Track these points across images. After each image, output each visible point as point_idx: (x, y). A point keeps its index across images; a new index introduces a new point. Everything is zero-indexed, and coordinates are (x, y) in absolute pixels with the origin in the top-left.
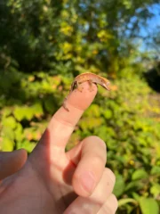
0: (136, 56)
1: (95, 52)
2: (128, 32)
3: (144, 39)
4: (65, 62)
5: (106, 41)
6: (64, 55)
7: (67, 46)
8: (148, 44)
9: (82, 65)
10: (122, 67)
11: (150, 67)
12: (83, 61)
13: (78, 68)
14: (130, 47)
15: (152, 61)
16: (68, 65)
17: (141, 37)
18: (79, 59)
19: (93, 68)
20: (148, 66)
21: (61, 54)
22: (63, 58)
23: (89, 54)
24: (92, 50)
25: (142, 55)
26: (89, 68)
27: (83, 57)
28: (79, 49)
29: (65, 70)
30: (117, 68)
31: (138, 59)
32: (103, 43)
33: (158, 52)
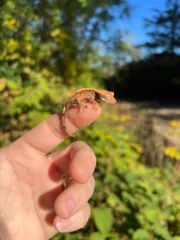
0: (95, 61)
1: (49, 53)
2: (88, 34)
3: (105, 43)
4: (10, 63)
5: (61, 41)
6: (9, 54)
7: (13, 44)
8: (108, 49)
9: (32, 68)
10: (80, 72)
12: (33, 62)
13: (27, 70)
14: (89, 50)
16: (15, 66)
17: (101, 40)
18: (28, 60)
19: (46, 72)
20: (110, 72)
21: (5, 53)
22: (8, 58)
23: (41, 55)
24: (45, 51)
25: (101, 59)
26: (40, 70)
27: (32, 58)
28: (29, 48)
29: (11, 73)
30: (74, 73)
31: (99, 64)
33: (119, 58)
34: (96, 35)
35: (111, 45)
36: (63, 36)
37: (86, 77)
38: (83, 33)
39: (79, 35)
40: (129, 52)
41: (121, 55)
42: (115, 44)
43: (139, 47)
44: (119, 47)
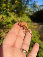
0: (27, 10)
1: (14, 8)
3: (30, 5)
5: (18, 4)
6: (3, 8)
7: (4, 5)
8: (31, 7)
9: (10, 12)
10: (23, 13)
11: (32, 14)
12: (10, 10)
13: (8, 12)
14: (26, 7)
15: (33, 13)
16: (5, 11)
17: (29, 4)
18: (8, 10)
19: (13, 13)
21: (2, 8)
22: (3, 9)
23: (12, 8)
25: (29, 10)
28: (9, 6)
29: (4, 13)
30: (21, 14)
31: (28, 11)
32: (17, 5)
34: (28, 3)
35: (32, 6)
36: (18, 2)
37: (24, 15)
38: (24, 2)
39: (23, 3)
40: (37, 8)
41: (35, 9)
42: (33, 5)
43: (40, 6)
44: (34, 6)
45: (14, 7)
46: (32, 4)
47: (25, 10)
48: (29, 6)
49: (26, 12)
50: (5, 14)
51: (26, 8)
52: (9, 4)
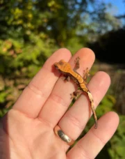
0: (82, 28)
1: (45, 21)
2: (77, 7)
3: (91, 14)
4: (16, 27)
5: (56, 11)
6: (15, 20)
7: (18, 12)
8: (93, 19)
9: (32, 31)
10: (69, 36)
11: (94, 40)
12: (33, 27)
13: (28, 33)
16: (19, 30)
17: (88, 12)
18: (29, 25)
19: (43, 35)
20: (92, 39)
21: (12, 19)
22: (14, 23)
23: (39, 22)
24: (43, 19)
25: (87, 27)
26: (39, 33)
27: (32, 23)
28: (30, 16)
29: (16, 35)
30: (64, 37)
31: (85, 31)
32: (53, 13)
33: (101, 27)
34: (84, 8)
36: (58, 6)
37: (74, 41)
38: (73, 5)
39: (70, 7)
40: (111, 22)
41: (104, 25)
42: (99, 15)
43: (119, 17)
44: (102, 17)
45: (44, 17)
46: (94, 12)
47: (75, 27)
48: (88, 16)
49: (78, 32)
50: (19, 37)
51: (79, 23)
52: (31, 11)
